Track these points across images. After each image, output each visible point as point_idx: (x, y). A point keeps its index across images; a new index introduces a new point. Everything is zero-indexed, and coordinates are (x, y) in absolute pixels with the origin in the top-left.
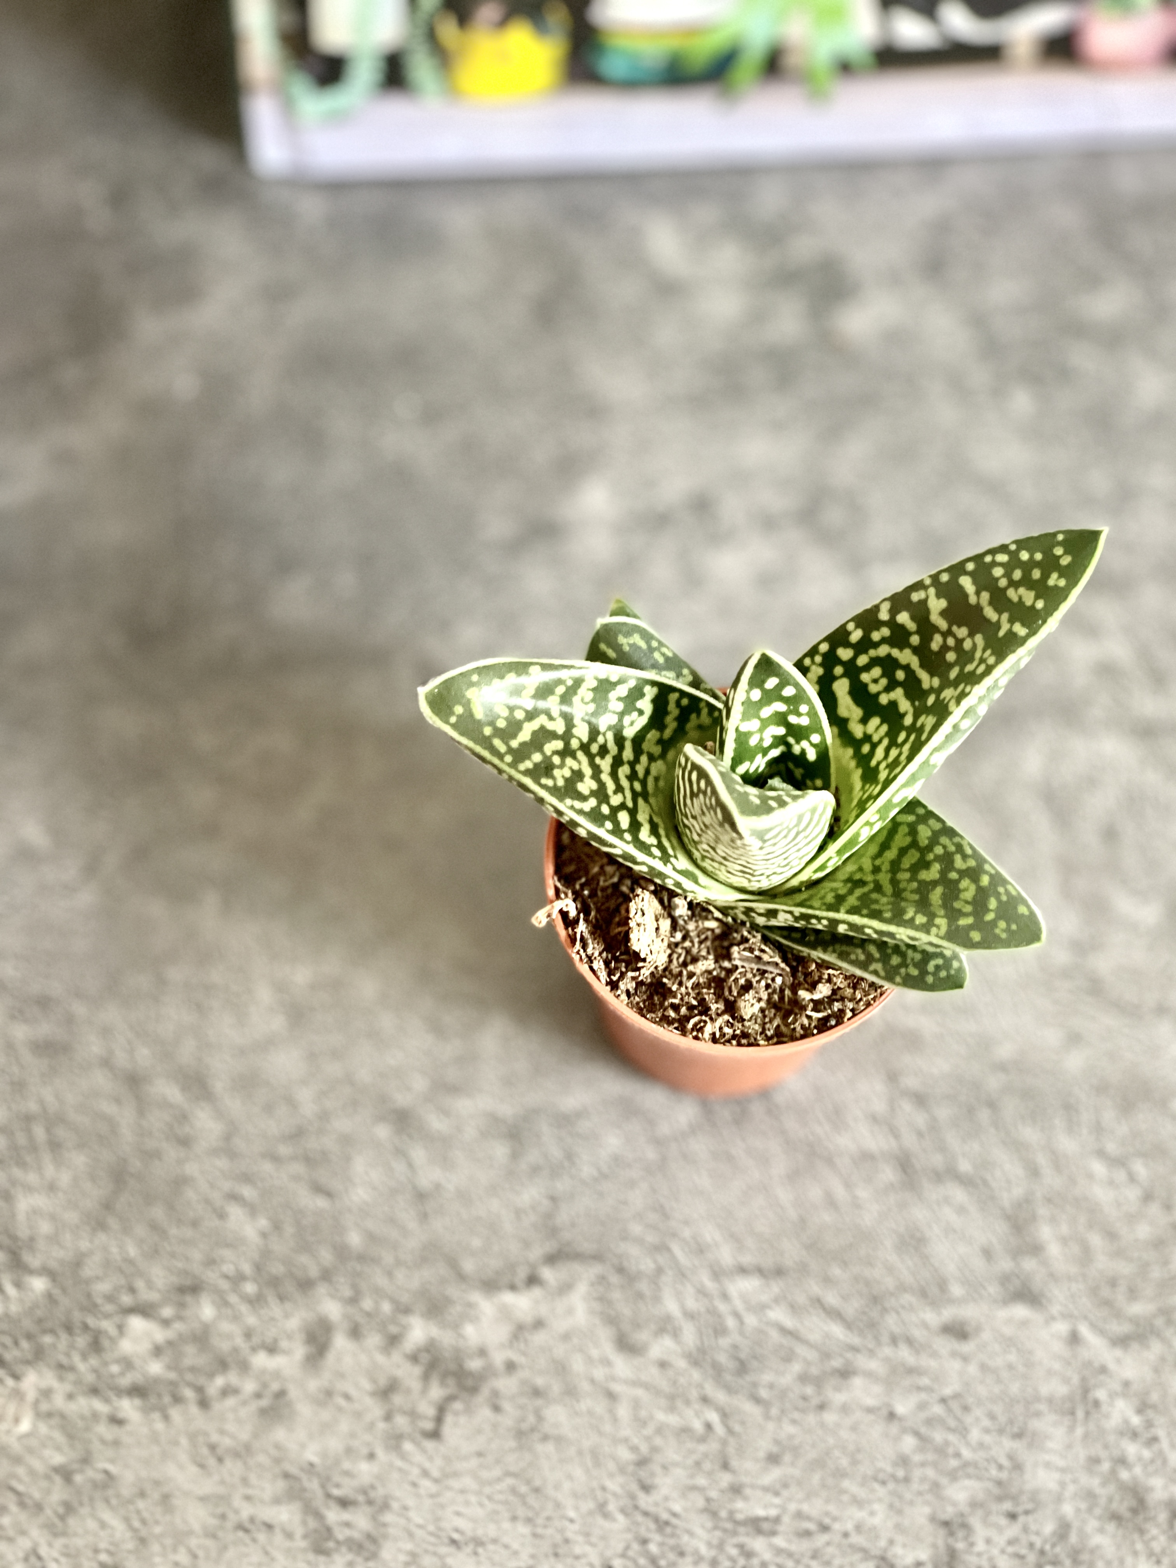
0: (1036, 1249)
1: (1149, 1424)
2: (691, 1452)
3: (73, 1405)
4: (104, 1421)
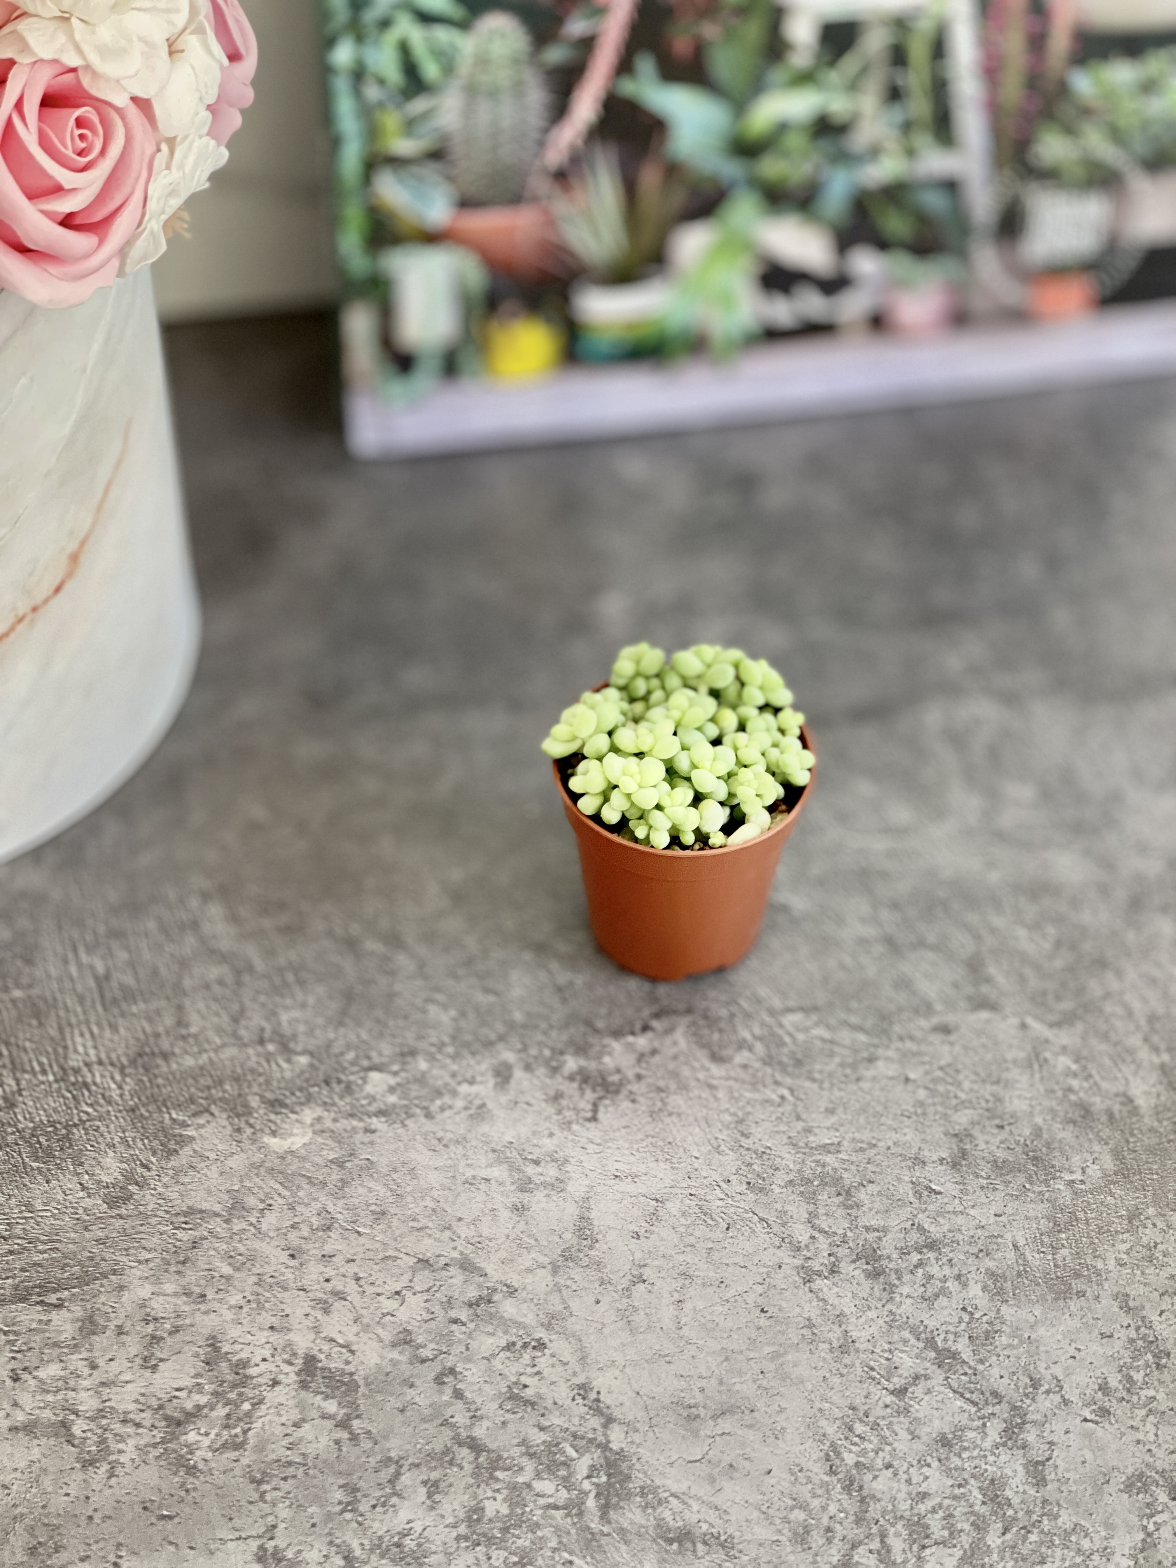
0: (988, 980)
1: (1084, 1068)
2: (772, 1113)
3: (338, 1125)
4: (361, 1131)
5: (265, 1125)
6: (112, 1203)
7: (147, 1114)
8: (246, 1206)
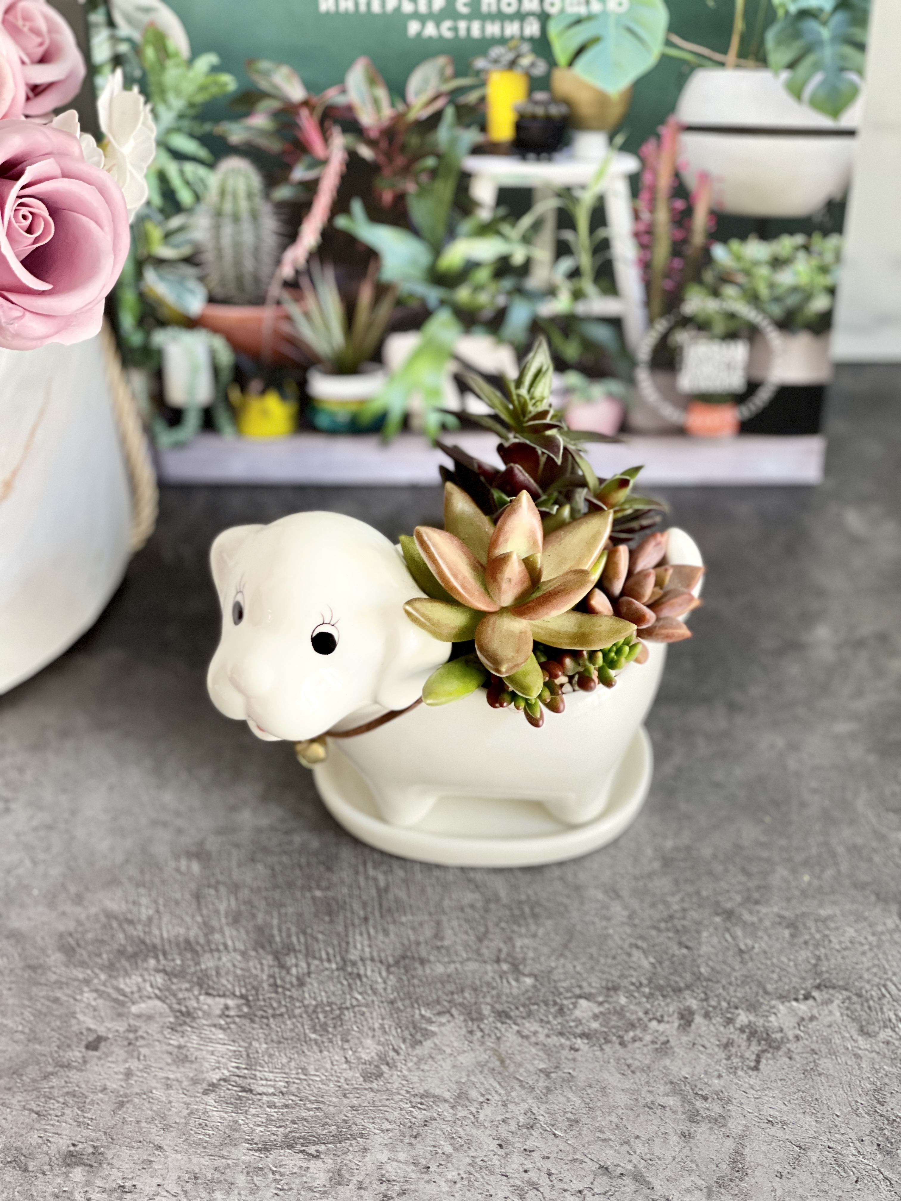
3: (549, 1040)
4: (567, 1049)
5: (492, 1031)
6: (367, 1077)
7: (402, 1008)
8: (469, 1097)
